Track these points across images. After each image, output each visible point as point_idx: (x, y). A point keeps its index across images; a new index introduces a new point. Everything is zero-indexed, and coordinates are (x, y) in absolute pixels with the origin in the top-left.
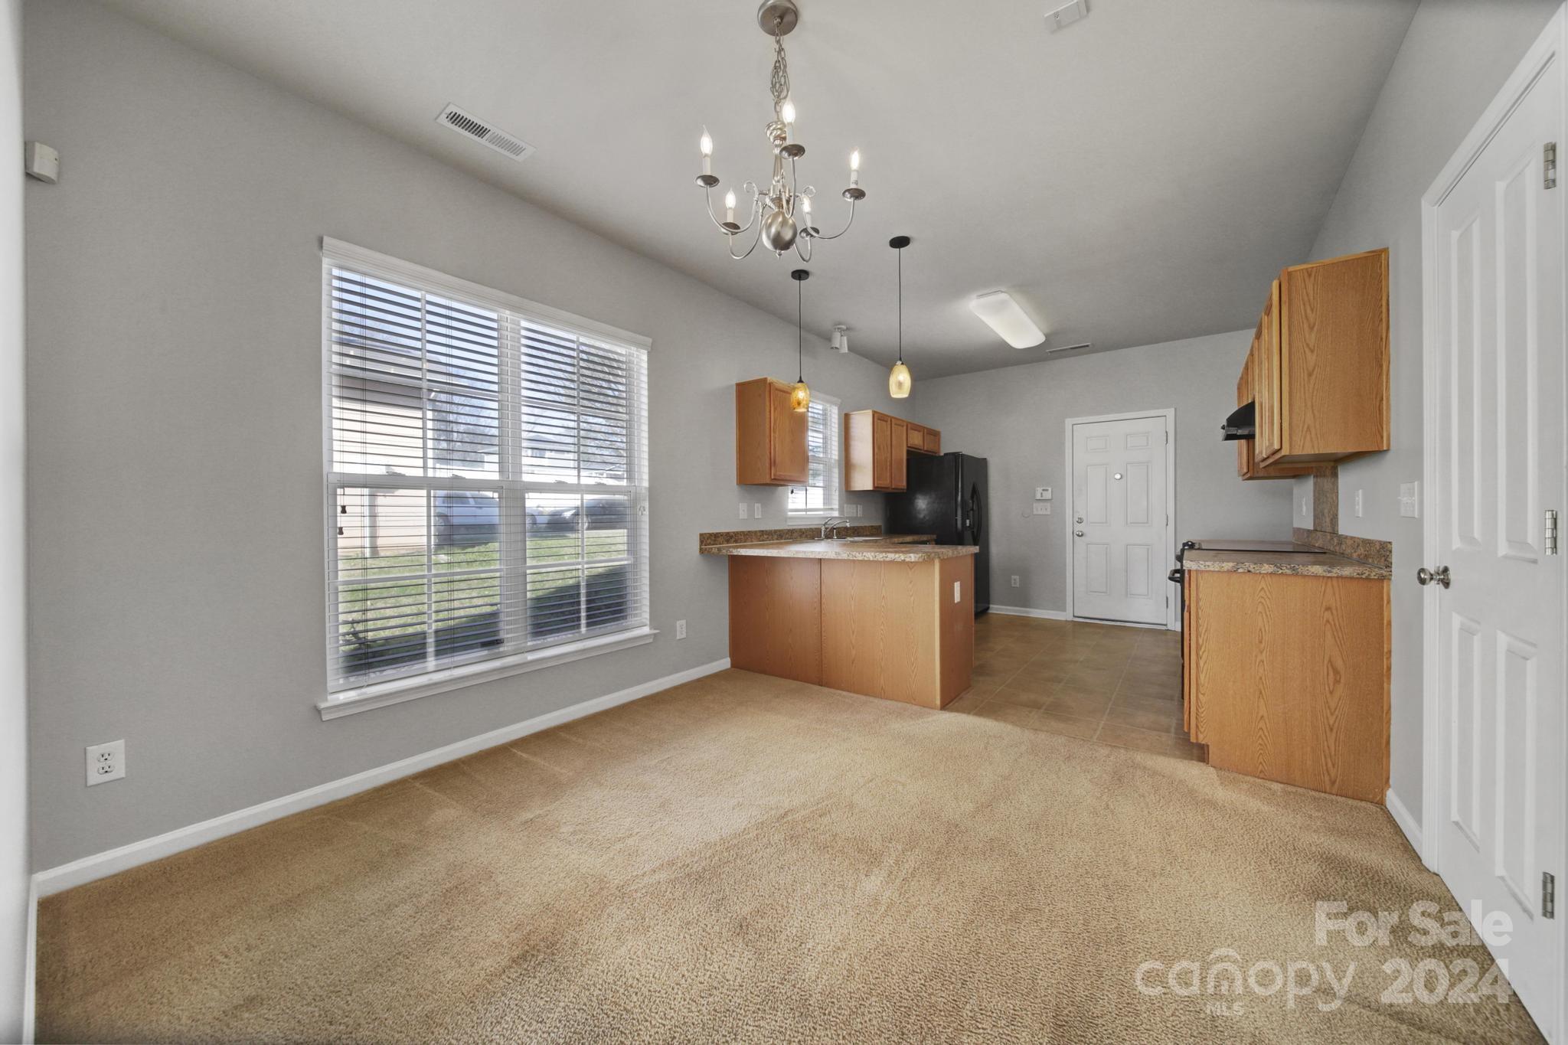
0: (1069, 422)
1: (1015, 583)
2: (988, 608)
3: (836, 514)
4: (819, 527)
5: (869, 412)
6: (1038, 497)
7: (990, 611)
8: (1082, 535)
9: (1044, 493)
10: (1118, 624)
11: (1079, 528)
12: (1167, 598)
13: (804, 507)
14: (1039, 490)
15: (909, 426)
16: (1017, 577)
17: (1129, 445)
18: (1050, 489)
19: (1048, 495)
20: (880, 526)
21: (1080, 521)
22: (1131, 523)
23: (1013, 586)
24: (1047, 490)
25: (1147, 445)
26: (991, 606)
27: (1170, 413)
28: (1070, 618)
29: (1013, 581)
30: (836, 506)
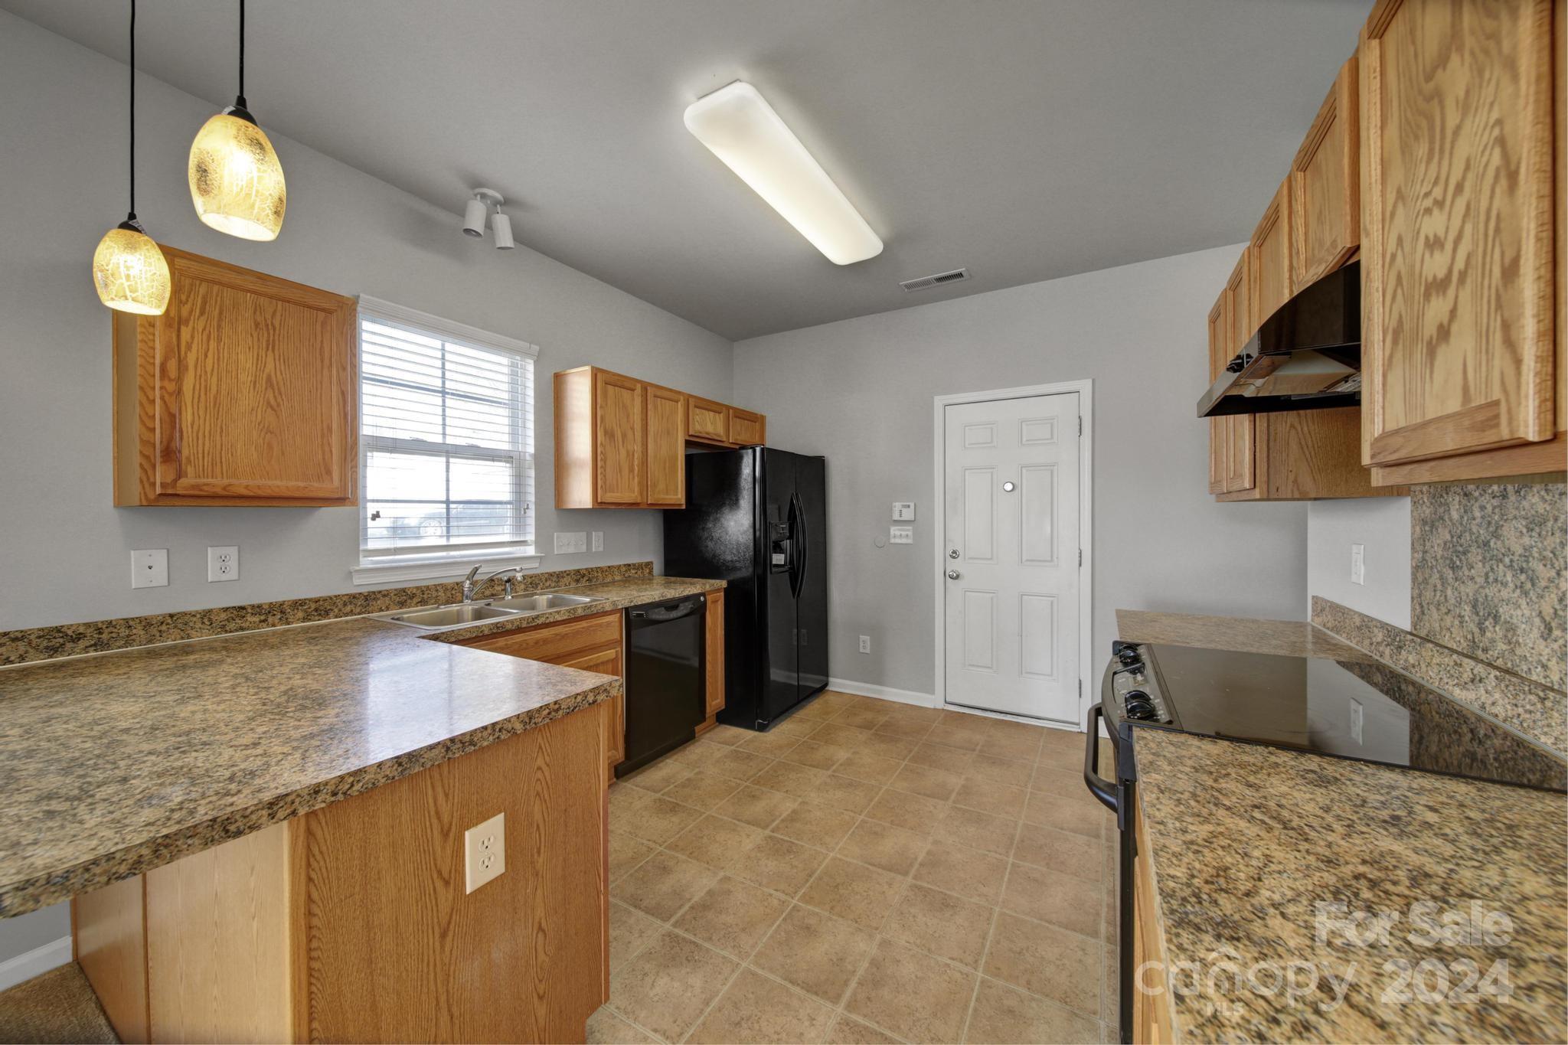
0: (939, 401)
1: (864, 647)
2: (826, 685)
3: (530, 551)
4: (459, 580)
5: (588, 368)
6: (896, 517)
7: (830, 688)
8: (958, 577)
9: (905, 511)
10: (1009, 718)
11: (954, 566)
12: (1080, 681)
13: (443, 542)
14: (897, 506)
15: (692, 402)
16: (867, 638)
17: (1024, 439)
18: (912, 505)
19: (908, 514)
20: (649, 564)
21: (954, 555)
22: (1027, 560)
23: (861, 651)
24: (909, 506)
25: (1052, 438)
26: (831, 680)
27: (1085, 386)
28: (940, 705)
29: (861, 644)
30: (531, 537)
